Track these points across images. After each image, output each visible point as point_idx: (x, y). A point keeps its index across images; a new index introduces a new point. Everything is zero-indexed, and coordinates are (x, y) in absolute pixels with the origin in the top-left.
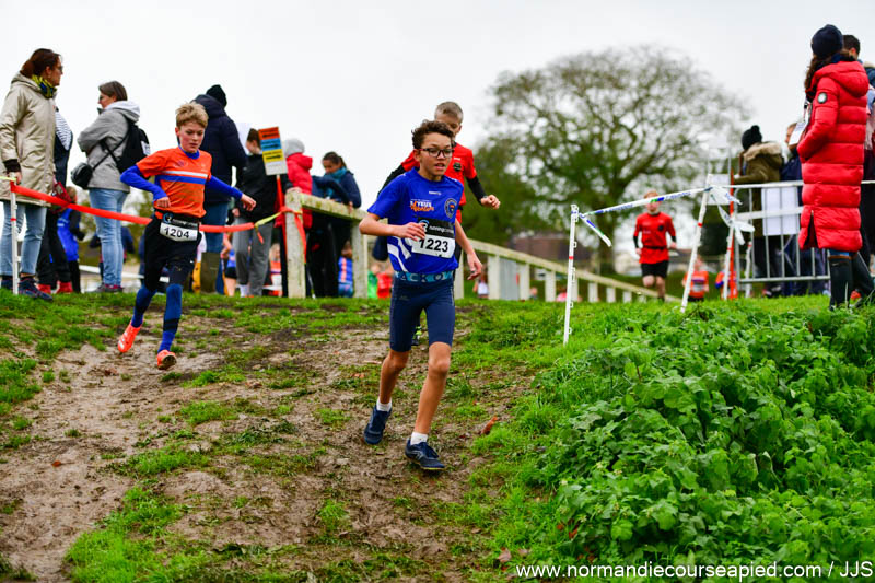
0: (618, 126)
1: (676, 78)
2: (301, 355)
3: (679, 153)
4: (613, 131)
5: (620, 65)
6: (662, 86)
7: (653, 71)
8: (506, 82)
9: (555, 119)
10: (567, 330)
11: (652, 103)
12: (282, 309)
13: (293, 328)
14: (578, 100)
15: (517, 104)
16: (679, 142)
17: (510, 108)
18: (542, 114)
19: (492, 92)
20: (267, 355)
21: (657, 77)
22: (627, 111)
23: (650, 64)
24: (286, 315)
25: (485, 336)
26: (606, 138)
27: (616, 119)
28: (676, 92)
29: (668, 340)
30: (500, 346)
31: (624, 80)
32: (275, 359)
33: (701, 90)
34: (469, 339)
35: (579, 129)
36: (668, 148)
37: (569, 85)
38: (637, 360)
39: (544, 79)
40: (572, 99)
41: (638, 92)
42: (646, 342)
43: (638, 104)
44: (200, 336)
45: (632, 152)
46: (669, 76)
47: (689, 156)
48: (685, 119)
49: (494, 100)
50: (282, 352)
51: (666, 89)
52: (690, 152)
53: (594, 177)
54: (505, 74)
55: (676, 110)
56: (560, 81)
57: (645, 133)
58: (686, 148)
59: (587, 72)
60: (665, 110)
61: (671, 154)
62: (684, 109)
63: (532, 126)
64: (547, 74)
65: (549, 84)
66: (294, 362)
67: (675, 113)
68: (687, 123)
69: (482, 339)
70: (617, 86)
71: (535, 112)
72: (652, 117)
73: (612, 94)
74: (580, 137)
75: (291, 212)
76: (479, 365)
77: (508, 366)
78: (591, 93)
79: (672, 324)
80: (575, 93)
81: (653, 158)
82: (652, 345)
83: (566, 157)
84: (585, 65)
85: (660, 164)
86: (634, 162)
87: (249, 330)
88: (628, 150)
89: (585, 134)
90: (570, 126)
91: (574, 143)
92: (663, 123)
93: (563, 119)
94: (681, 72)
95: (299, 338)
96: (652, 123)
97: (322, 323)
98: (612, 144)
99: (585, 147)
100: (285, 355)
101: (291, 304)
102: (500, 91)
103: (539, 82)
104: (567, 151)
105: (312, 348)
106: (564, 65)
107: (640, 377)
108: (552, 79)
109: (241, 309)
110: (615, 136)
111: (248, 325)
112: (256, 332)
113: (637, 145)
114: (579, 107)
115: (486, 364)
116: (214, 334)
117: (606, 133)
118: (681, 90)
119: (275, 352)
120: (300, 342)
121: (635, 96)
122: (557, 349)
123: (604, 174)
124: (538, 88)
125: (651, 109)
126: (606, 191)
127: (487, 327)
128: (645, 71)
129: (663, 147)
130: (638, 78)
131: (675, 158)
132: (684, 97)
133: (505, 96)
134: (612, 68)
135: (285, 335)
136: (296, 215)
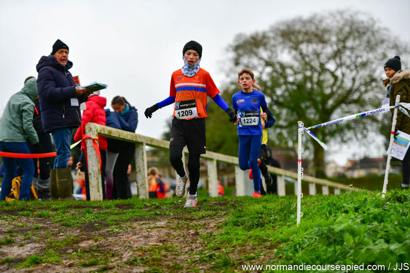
0: (323, 69)
1: (364, 33)
2: (102, 241)
3: (369, 88)
4: (320, 74)
5: (323, 25)
6: (354, 40)
7: (347, 29)
8: (241, 41)
9: (278, 67)
10: (299, 214)
11: (348, 53)
12: (87, 209)
13: (96, 222)
14: (294, 52)
15: (250, 57)
16: (368, 80)
17: (245, 60)
18: (268, 64)
19: (231, 49)
20: (77, 242)
21: (350, 33)
22: (329, 59)
23: (345, 25)
24: (89, 212)
25: (238, 221)
26: (315, 79)
27: (322, 65)
28: (364, 44)
29: (375, 218)
30: (250, 228)
31: (326, 37)
32: (83, 245)
33: (382, 42)
34: (226, 224)
35: (296, 73)
36: (361, 84)
37: (287, 41)
38: (353, 233)
39: (268, 38)
40: (290, 52)
41: (337, 44)
42: (358, 220)
43: (337, 54)
44: (26, 231)
45: (335, 89)
46: (359, 32)
47: (376, 90)
48: (372, 63)
49: (232, 55)
50: (88, 239)
51: (357, 42)
52: (376, 87)
53: (307, 108)
54: (239, 36)
55: (365, 56)
56: (280, 39)
57: (343, 75)
58: (374, 84)
59: (299, 32)
60: (357, 57)
61: (363, 89)
62: (371, 56)
63: (261, 73)
64: (271, 35)
65: (272, 42)
66: (98, 246)
67: (365, 59)
68: (374, 66)
69: (236, 224)
70: (323, 41)
71: (263, 63)
72: (348, 62)
73: (318, 47)
74: (295, 80)
75: (90, 138)
76: (235, 242)
77: (256, 243)
78: (304, 47)
79: (377, 206)
80: (291, 47)
81: (350, 92)
82: (363, 222)
83: (287, 94)
84: (298, 27)
85: (356, 96)
86: (336, 97)
87: (63, 225)
88: (332, 86)
89: (300, 77)
90: (289, 71)
91: (292, 83)
92: (356, 67)
93: (283, 67)
94: (368, 29)
95: (100, 229)
96: (348, 67)
97: (116, 217)
98: (320, 83)
99: (300, 86)
100: (90, 242)
101: (93, 205)
102: (237, 48)
103: (265, 41)
104: (287, 90)
105: (110, 235)
106: (283, 28)
107: (356, 246)
108: (274, 38)
109: (56, 210)
110: (322, 78)
111: (62, 221)
112: (68, 226)
113: (338, 83)
114: (295, 58)
115: (240, 242)
116: (37, 229)
117: (316, 75)
118: (369, 42)
119: (83, 240)
120: (101, 232)
121: (335, 48)
122: (292, 229)
123: (315, 105)
124: (265, 45)
125: (347, 57)
126: (317, 117)
127: (239, 215)
128: (341, 30)
129: (357, 84)
130: (337, 35)
131: (366, 91)
132: (371, 47)
133: (241, 52)
134: (317, 28)
135: (90, 227)
136: (94, 140)
